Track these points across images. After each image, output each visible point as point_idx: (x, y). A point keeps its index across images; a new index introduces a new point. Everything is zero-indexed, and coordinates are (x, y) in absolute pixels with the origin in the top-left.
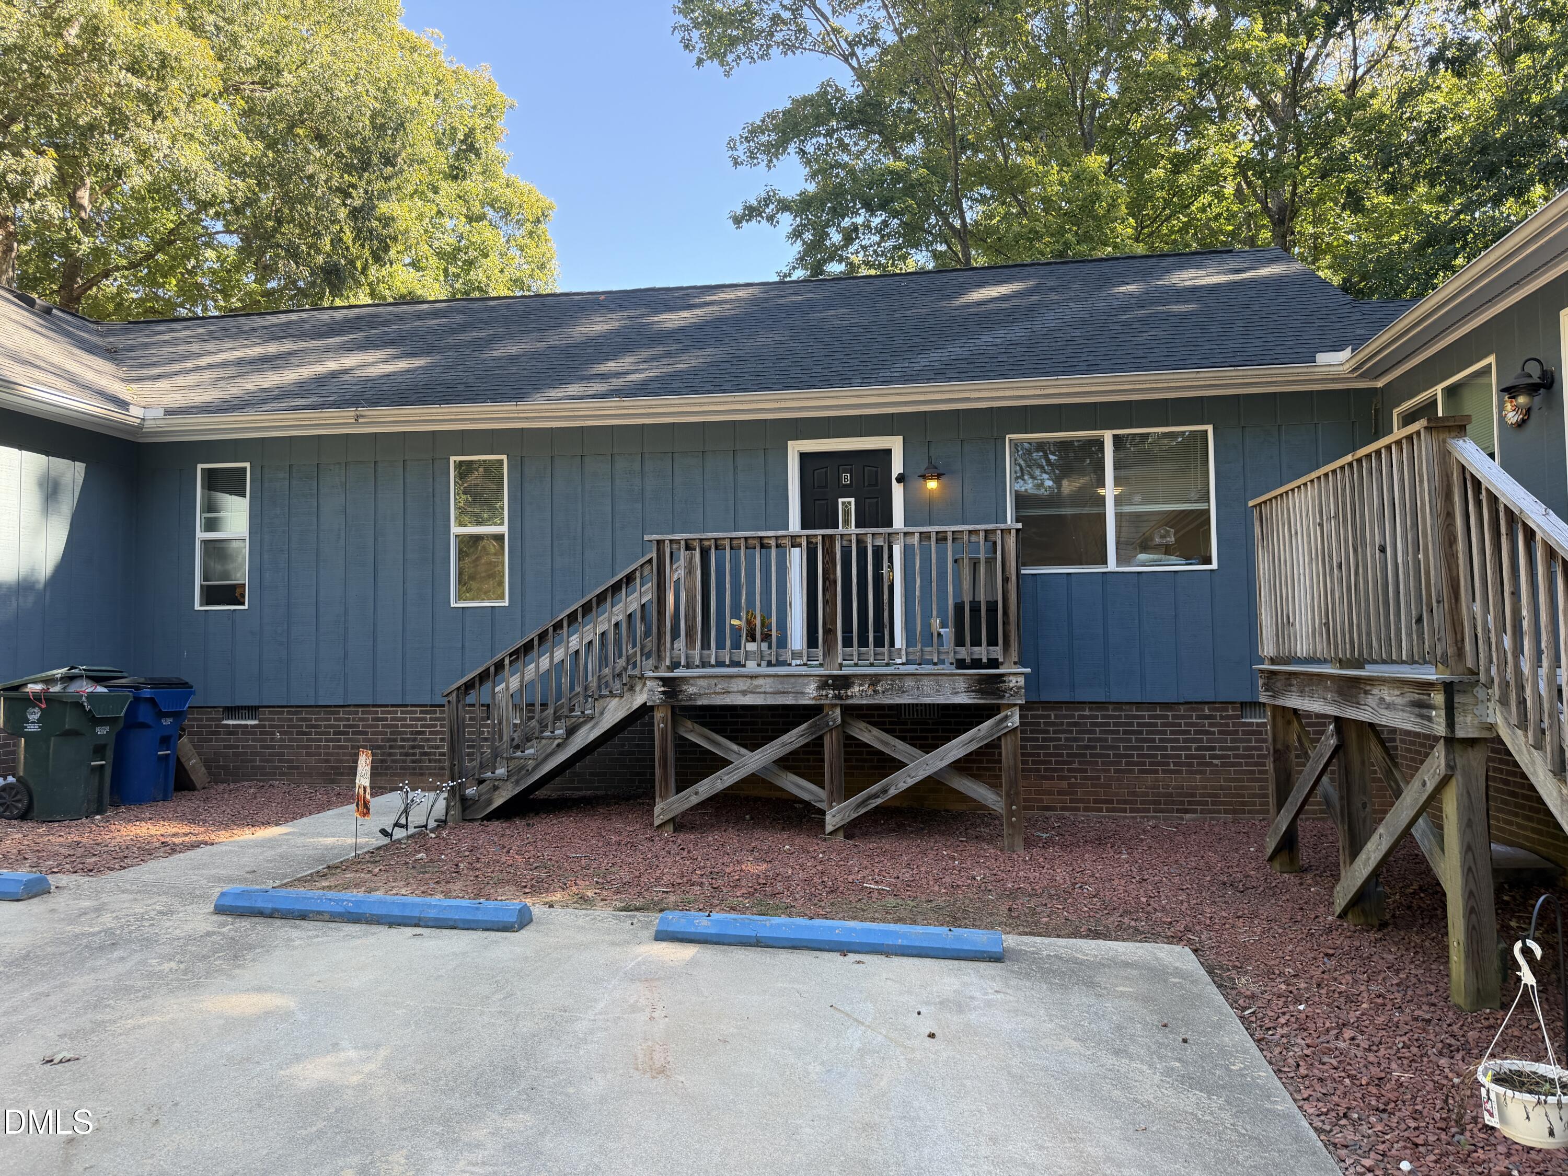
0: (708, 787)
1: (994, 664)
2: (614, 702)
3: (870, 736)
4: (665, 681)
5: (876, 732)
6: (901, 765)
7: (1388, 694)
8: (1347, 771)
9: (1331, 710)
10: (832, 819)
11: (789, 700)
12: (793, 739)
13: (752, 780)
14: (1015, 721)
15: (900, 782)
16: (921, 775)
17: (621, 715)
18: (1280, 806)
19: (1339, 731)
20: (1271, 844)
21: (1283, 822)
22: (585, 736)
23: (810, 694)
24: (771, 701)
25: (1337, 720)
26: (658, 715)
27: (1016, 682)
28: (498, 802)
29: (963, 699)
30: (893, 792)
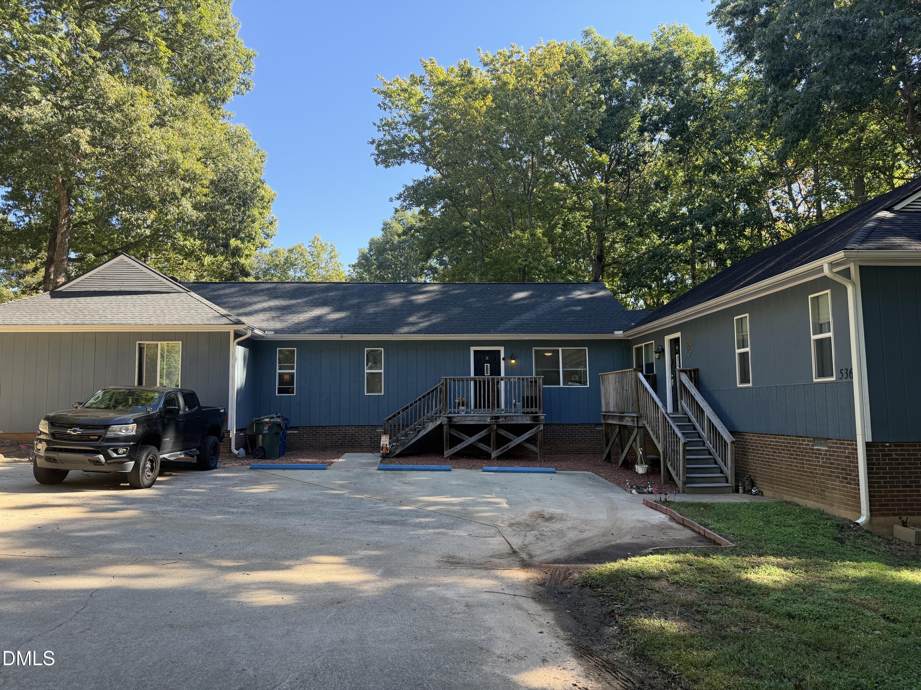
0: (459, 447)
1: (536, 413)
2: (431, 424)
3: (503, 432)
4: (448, 418)
5: (504, 431)
6: (511, 440)
7: (628, 419)
8: (621, 436)
9: (618, 423)
10: (494, 454)
11: (482, 423)
12: (483, 433)
13: (471, 445)
14: (542, 428)
15: (512, 445)
16: (517, 443)
17: (433, 427)
18: (607, 446)
19: (619, 427)
20: (605, 456)
21: (607, 450)
22: (423, 433)
23: (488, 421)
24: (477, 423)
25: (619, 425)
26: (445, 427)
27: (542, 418)
28: (397, 452)
29: (529, 422)
30: (510, 447)
